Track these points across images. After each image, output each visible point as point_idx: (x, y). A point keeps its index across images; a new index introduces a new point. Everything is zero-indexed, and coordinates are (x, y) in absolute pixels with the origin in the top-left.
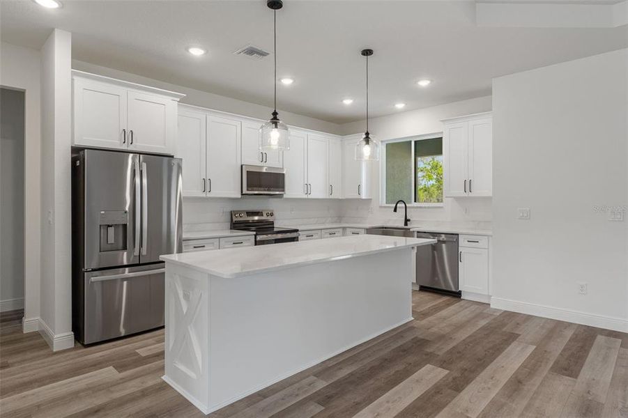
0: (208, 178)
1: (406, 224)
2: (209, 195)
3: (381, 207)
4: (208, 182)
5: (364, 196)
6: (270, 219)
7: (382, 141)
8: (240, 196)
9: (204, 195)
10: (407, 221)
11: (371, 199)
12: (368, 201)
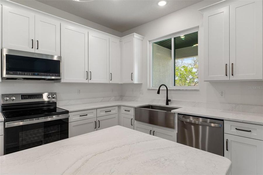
1: (167, 104)
3: (149, 89)
5: (136, 81)
7: (149, 41)
10: (168, 101)
11: (142, 84)
12: (139, 85)
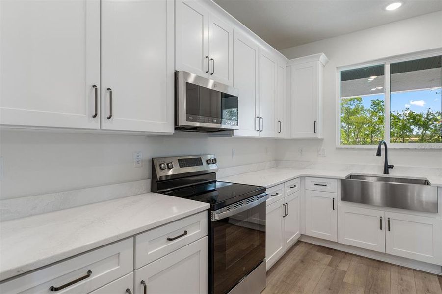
0: (105, 86)
1: (386, 172)
2: (108, 125)
3: (339, 149)
4: (105, 96)
5: (320, 135)
6: (212, 167)
8: (171, 130)
9: (94, 124)
10: (387, 167)
12: (317, 141)
